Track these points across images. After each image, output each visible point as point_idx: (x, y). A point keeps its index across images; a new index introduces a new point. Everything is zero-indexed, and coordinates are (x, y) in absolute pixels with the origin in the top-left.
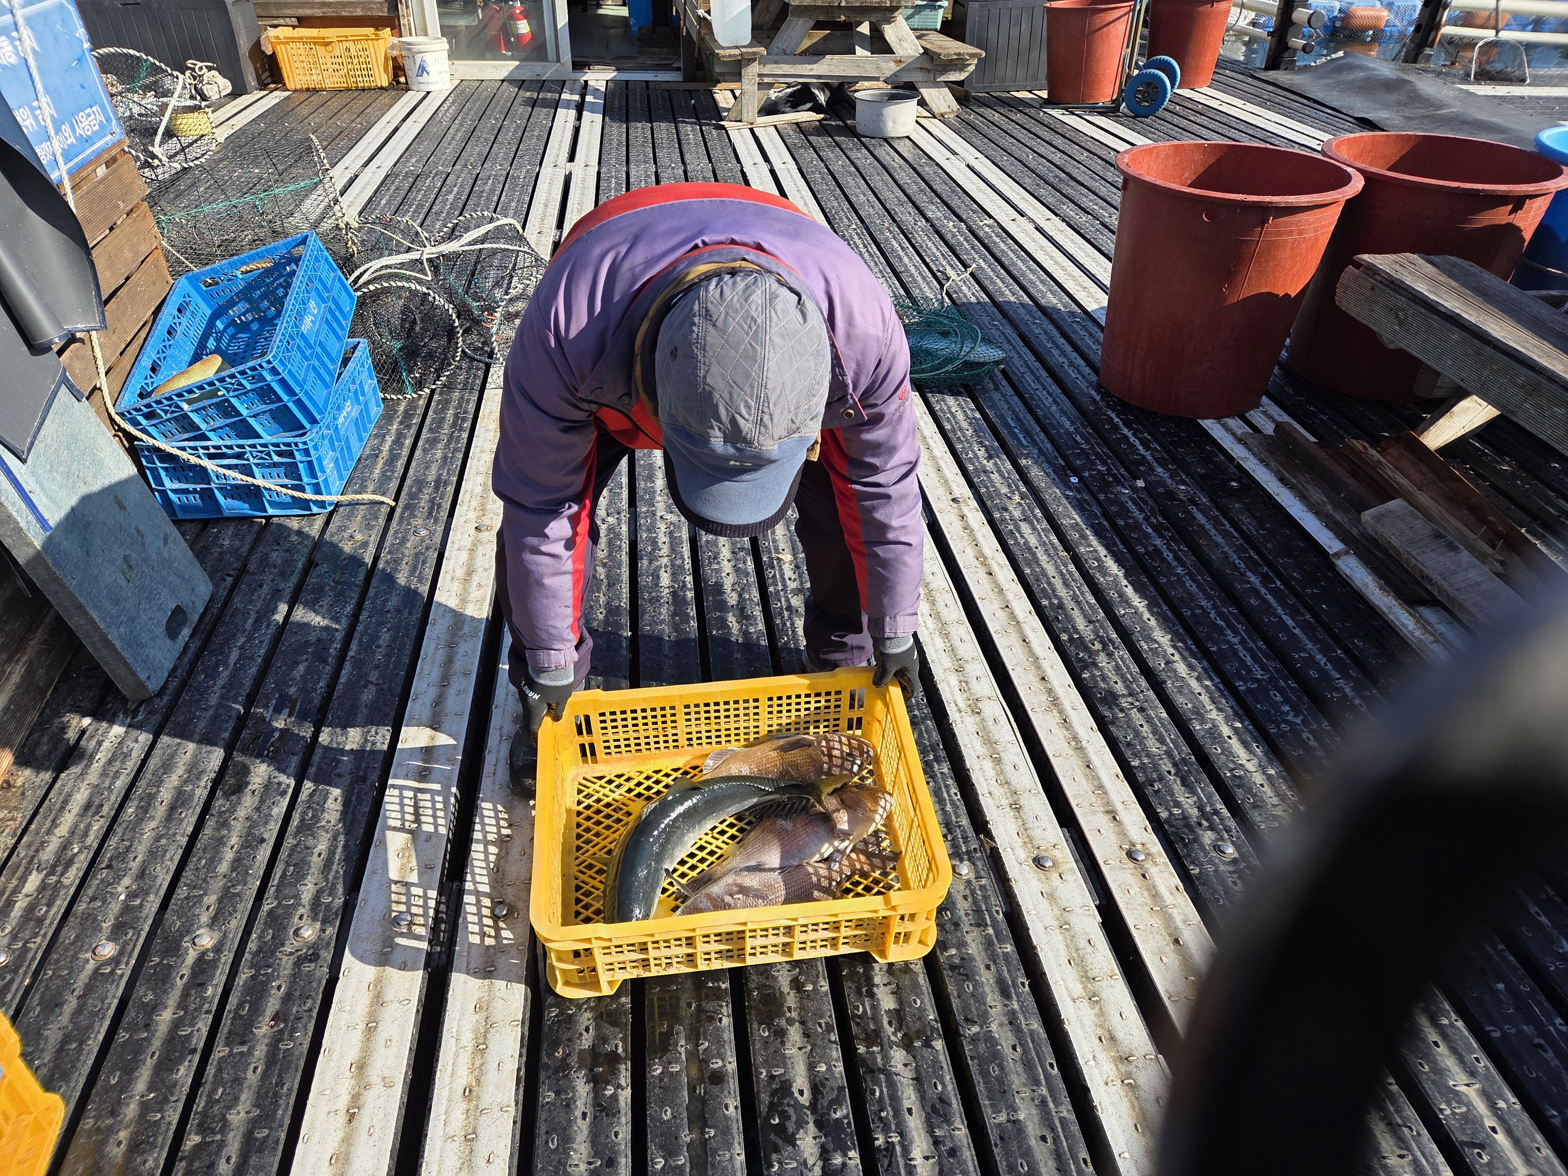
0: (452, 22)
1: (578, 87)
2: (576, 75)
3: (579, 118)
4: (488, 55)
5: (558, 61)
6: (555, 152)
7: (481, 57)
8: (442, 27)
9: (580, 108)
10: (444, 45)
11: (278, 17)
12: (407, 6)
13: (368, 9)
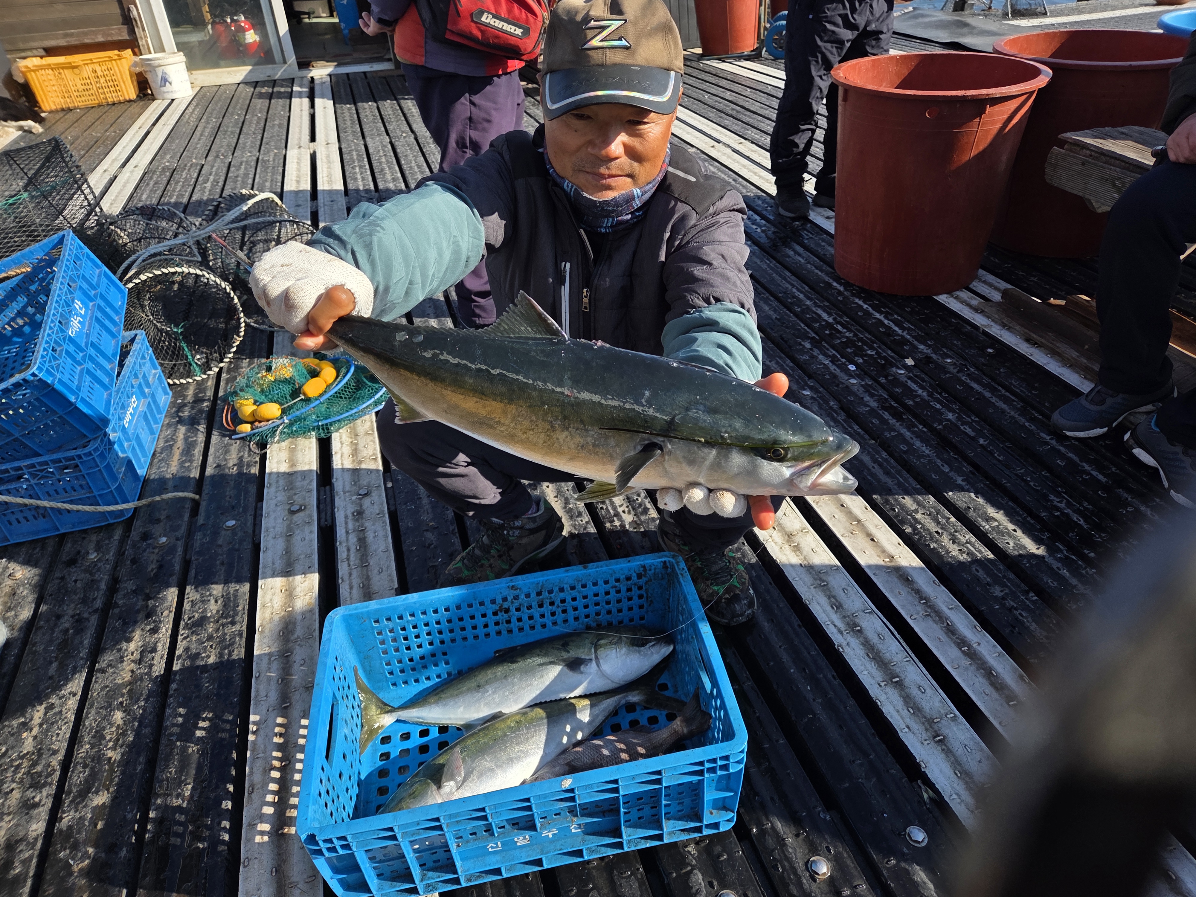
0: (185, 38)
1: (306, 82)
2: (303, 73)
3: (312, 105)
4: (222, 63)
5: (285, 62)
6: (297, 136)
7: (217, 66)
8: (177, 44)
9: (312, 97)
10: (181, 57)
11: (25, 50)
12: (144, 30)
13: (108, 35)
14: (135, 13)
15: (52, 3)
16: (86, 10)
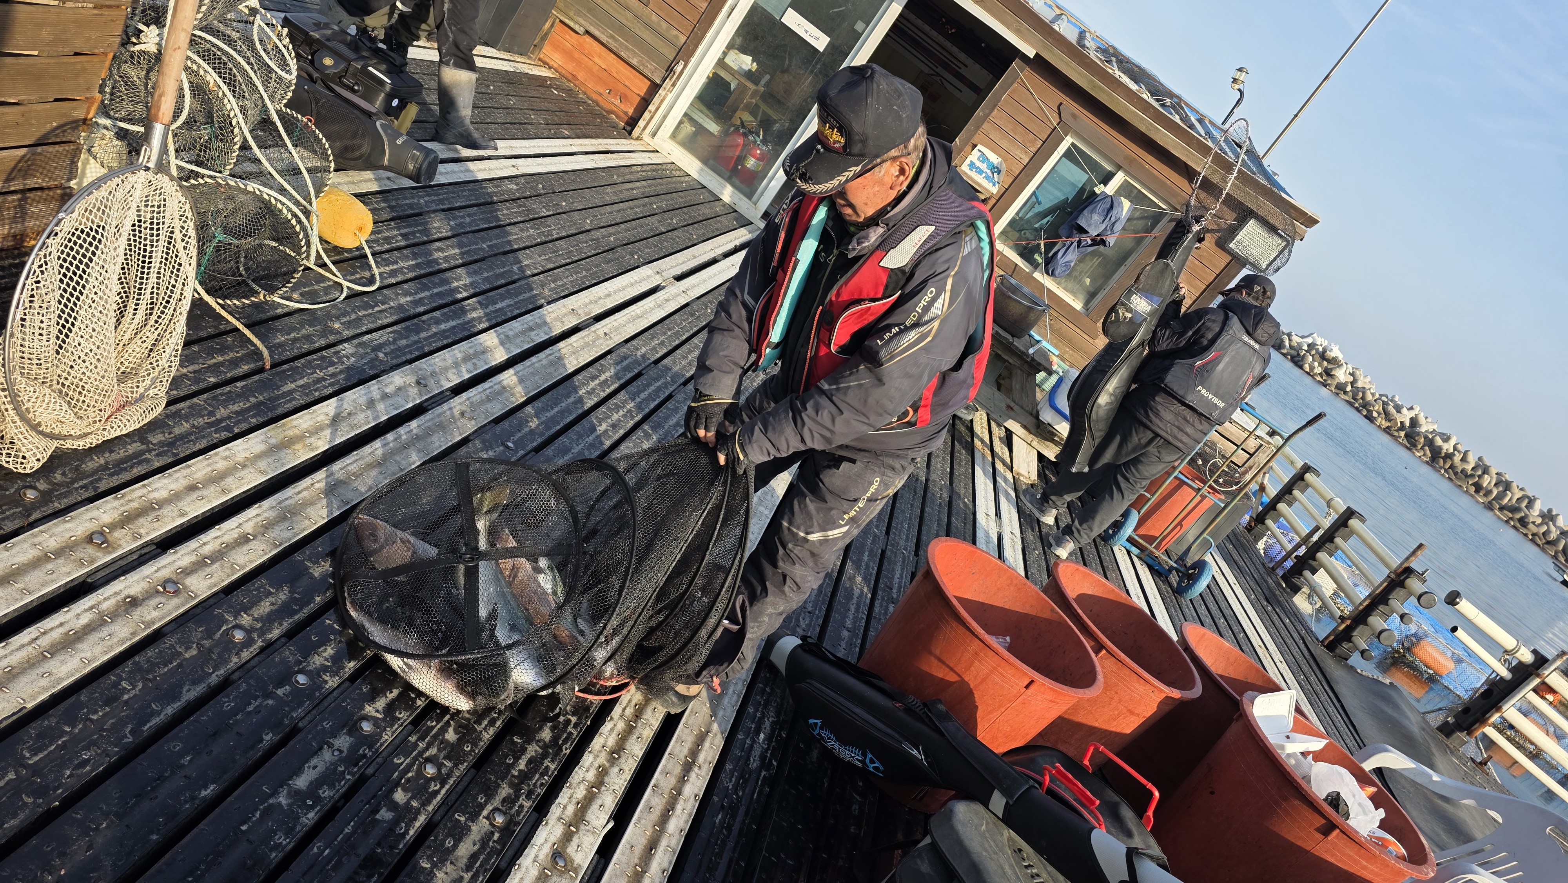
3: (726, 256)
5: (755, 204)
6: (673, 263)
9: (738, 249)
11: (571, 19)
12: (674, 85)
13: (643, 65)
14: (679, 68)
15: (627, 8)
16: (647, 35)
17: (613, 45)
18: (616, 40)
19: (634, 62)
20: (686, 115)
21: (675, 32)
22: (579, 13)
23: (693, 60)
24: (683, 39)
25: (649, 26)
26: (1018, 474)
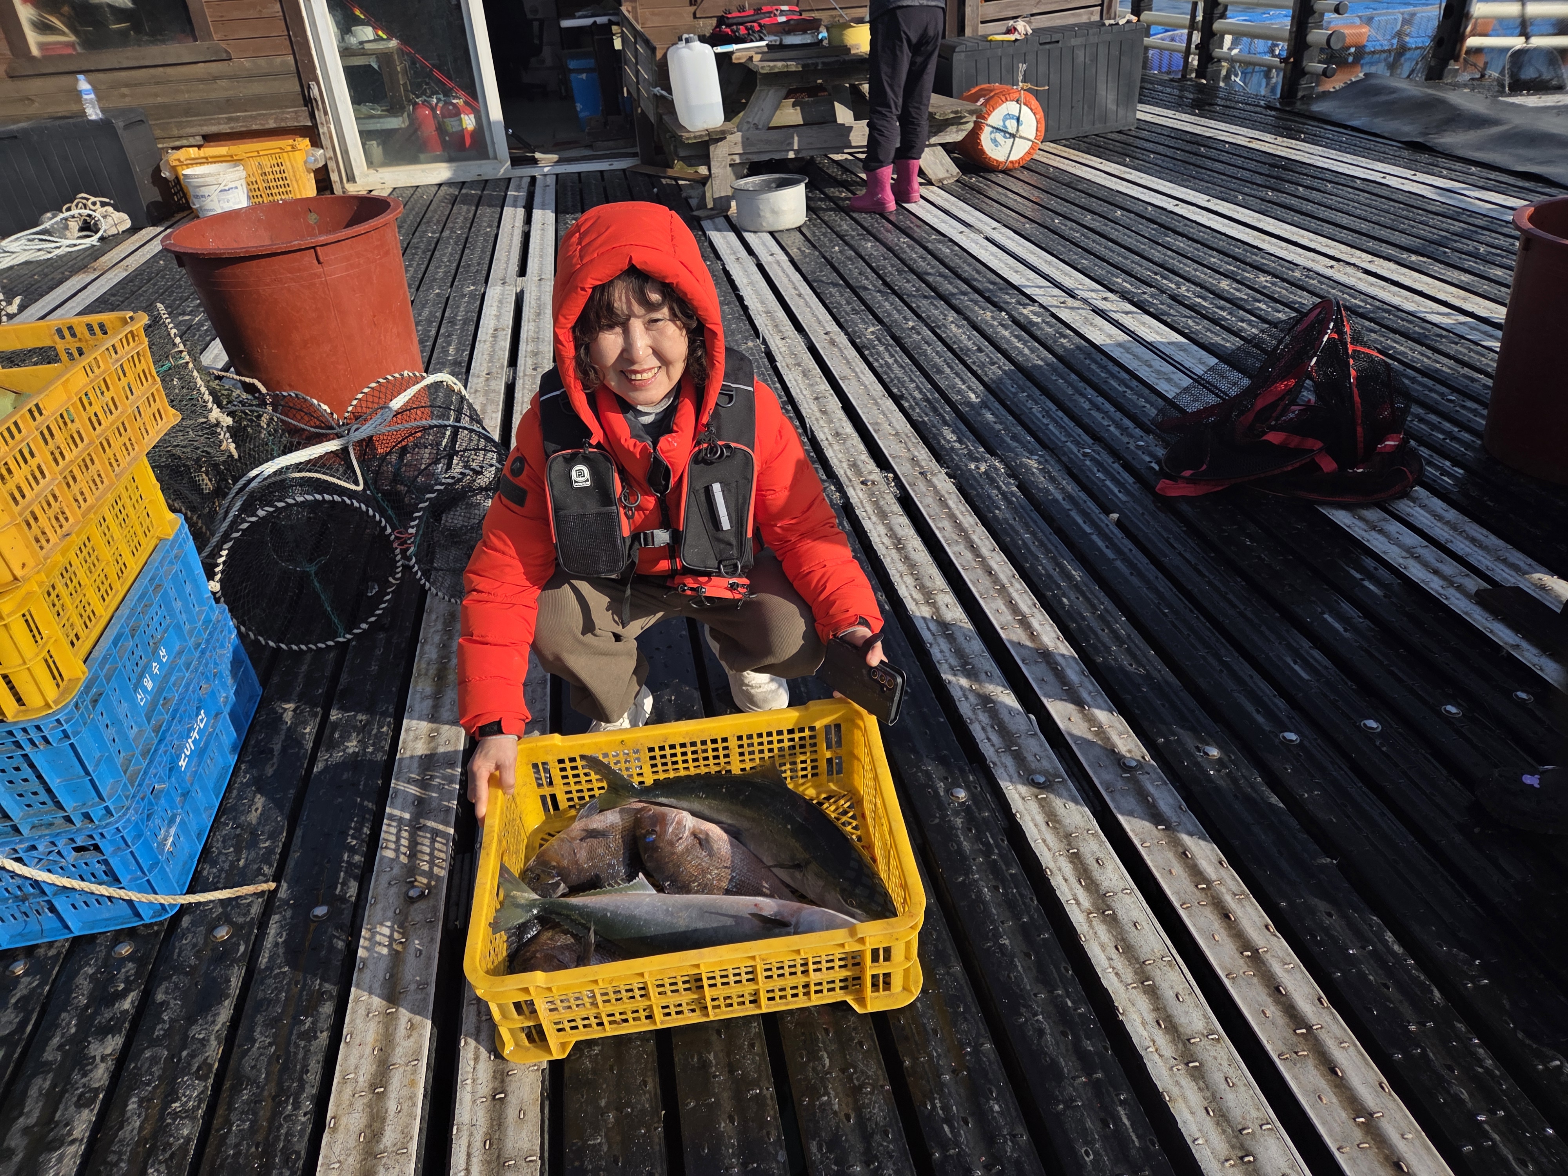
1: (526, 182)
2: (522, 171)
4: (422, 156)
5: (497, 158)
6: (502, 265)
7: (411, 161)
9: (529, 207)
11: (180, 137)
12: (326, 113)
13: (282, 120)
14: (315, 91)
15: (216, 78)
16: (257, 88)
17: (239, 127)
18: (237, 119)
19: (272, 124)
20: (361, 133)
21: (278, 60)
22: (180, 125)
23: (318, 71)
24: (290, 58)
25: (251, 77)
26: (940, 181)
